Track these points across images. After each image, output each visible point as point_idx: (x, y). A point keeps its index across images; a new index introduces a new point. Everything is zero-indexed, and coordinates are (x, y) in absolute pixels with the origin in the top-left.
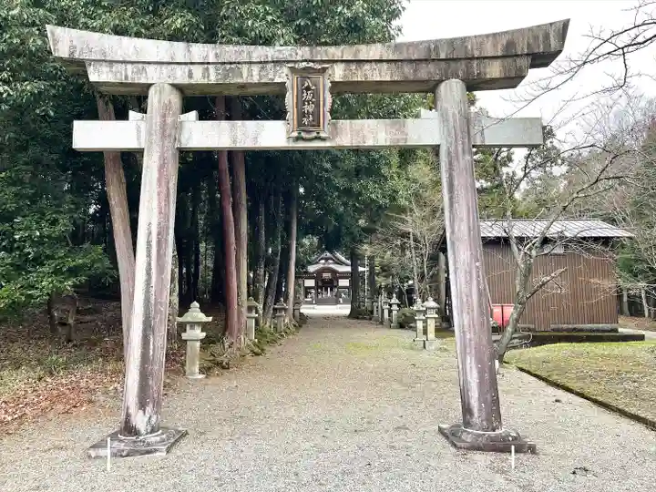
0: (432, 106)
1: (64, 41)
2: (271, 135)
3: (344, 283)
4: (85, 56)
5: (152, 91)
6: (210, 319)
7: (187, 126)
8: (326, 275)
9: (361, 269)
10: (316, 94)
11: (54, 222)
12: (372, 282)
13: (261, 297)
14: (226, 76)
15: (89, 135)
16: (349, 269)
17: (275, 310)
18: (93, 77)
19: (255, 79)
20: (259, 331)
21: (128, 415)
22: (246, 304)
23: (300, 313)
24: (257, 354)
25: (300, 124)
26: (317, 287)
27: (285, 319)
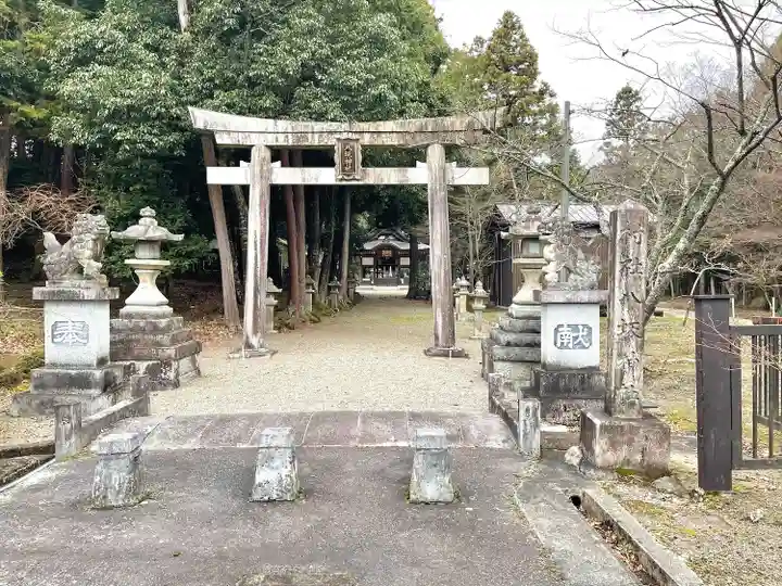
0: (423, 160)
1: (201, 118)
2: (325, 176)
3: (405, 261)
4: (214, 128)
5: (253, 150)
6: (281, 290)
7: (275, 170)
8: (387, 253)
10: (353, 154)
13: (317, 274)
14: (299, 140)
15: (217, 175)
17: (329, 288)
18: (219, 141)
19: (316, 143)
20: (315, 304)
21: (247, 337)
22: (304, 282)
23: (355, 293)
24: (314, 322)
25: (343, 170)
26: (376, 266)
27: (339, 297)
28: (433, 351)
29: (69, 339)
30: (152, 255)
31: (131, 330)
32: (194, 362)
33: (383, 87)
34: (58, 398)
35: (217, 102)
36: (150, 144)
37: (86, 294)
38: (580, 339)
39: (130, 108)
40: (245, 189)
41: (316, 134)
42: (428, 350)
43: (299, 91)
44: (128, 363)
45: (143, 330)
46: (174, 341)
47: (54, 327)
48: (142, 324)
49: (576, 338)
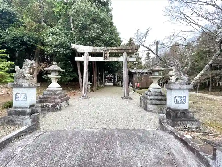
0: (122, 56)
1: (74, 46)
2: (101, 59)
3: (113, 79)
4: (77, 48)
5: (85, 53)
6: (91, 84)
7: (90, 58)
8: (110, 78)
9: (115, 77)
10: (107, 54)
11: (70, 69)
12: (117, 79)
13: (98, 81)
14: (95, 51)
15: (77, 59)
16: (113, 77)
17: (101, 83)
18: (77, 51)
19: (99, 51)
20: (98, 86)
22: (96, 82)
23: (105, 84)
24: (98, 90)
25: (105, 58)
26: (108, 80)
27: (102, 85)
28: (124, 98)
29: (21, 99)
30: (55, 74)
31: (49, 94)
32: (67, 102)
33: (113, 41)
34: (14, 119)
35: (78, 43)
36: (63, 52)
37: (25, 85)
38: (182, 100)
39: (59, 44)
40: (83, 62)
41: (99, 49)
42: (123, 97)
43: (95, 41)
44: (47, 104)
45: (52, 95)
46: (60, 97)
47: (16, 95)
48: (51, 93)
49: (181, 100)
